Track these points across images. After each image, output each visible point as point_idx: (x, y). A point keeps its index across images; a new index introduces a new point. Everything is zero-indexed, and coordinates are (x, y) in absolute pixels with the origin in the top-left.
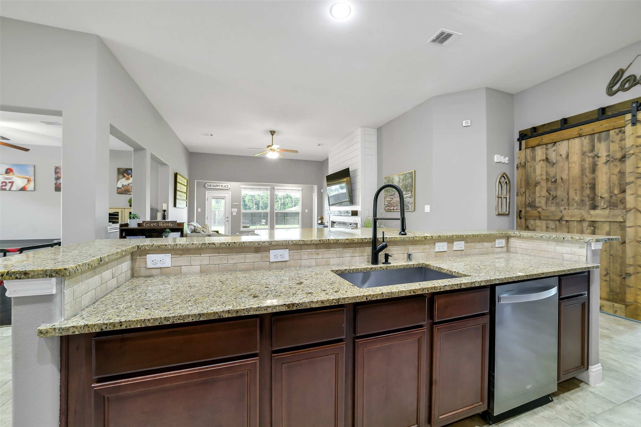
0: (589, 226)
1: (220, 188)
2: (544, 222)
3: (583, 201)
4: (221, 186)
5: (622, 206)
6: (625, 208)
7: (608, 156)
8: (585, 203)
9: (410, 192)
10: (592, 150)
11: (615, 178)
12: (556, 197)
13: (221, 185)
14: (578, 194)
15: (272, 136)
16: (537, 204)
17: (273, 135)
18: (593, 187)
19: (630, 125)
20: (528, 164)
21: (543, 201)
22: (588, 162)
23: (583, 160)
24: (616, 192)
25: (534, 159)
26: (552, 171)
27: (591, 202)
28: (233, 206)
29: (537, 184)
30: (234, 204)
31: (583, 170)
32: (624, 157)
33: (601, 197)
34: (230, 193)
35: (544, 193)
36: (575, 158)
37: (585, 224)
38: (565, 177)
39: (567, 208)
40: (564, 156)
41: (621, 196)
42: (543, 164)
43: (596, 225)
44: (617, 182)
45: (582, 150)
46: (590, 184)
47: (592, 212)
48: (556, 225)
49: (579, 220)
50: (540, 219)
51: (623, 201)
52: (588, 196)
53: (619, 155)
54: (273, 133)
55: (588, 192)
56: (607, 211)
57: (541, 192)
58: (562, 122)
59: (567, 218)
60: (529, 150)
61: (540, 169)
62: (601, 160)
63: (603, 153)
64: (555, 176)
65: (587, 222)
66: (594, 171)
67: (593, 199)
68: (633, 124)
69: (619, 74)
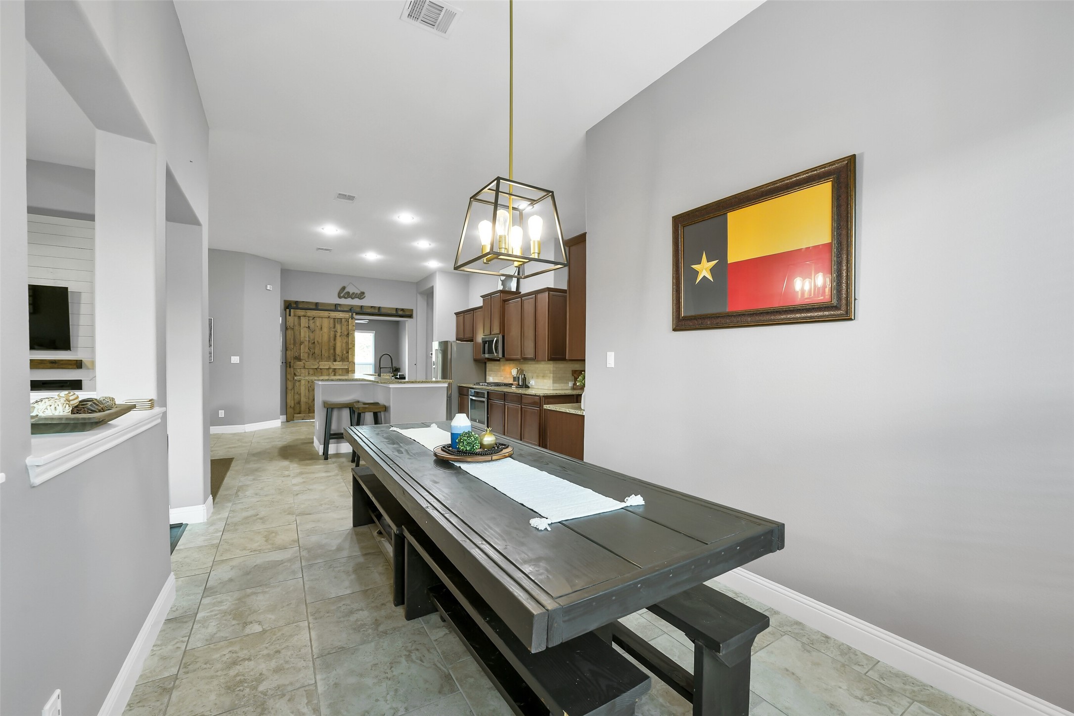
0: (333, 371)
2: (307, 370)
3: (329, 356)
5: (346, 360)
6: (348, 361)
7: (341, 332)
8: (331, 359)
10: (334, 327)
11: (344, 345)
12: (315, 353)
14: (327, 352)
16: (301, 358)
18: (335, 349)
20: (297, 328)
21: (306, 355)
22: (332, 333)
23: (329, 332)
24: (345, 353)
25: (300, 325)
26: (312, 336)
27: (334, 358)
29: (301, 343)
31: (329, 339)
32: (348, 334)
33: (338, 355)
35: (307, 350)
36: (325, 330)
37: (331, 371)
38: (320, 341)
39: (321, 360)
40: (319, 327)
41: (346, 355)
42: (306, 330)
43: (337, 370)
44: (344, 348)
45: (329, 326)
46: (333, 347)
47: (334, 363)
48: (314, 370)
49: (328, 367)
50: (305, 368)
51: (347, 358)
52: (332, 354)
53: (346, 333)
55: (332, 351)
56: (341, 363)
57: (304, 349)
58: (317, 304)
59: (321, 367)
60: (296, 318)
61: (304, 334)
62: (338, 334)
63: (339, 331)
64: (314, 339)
65: (332, 370)
66: (335, 340)
67: (335, 356)
68: (352, 319)
69: (344, 288)
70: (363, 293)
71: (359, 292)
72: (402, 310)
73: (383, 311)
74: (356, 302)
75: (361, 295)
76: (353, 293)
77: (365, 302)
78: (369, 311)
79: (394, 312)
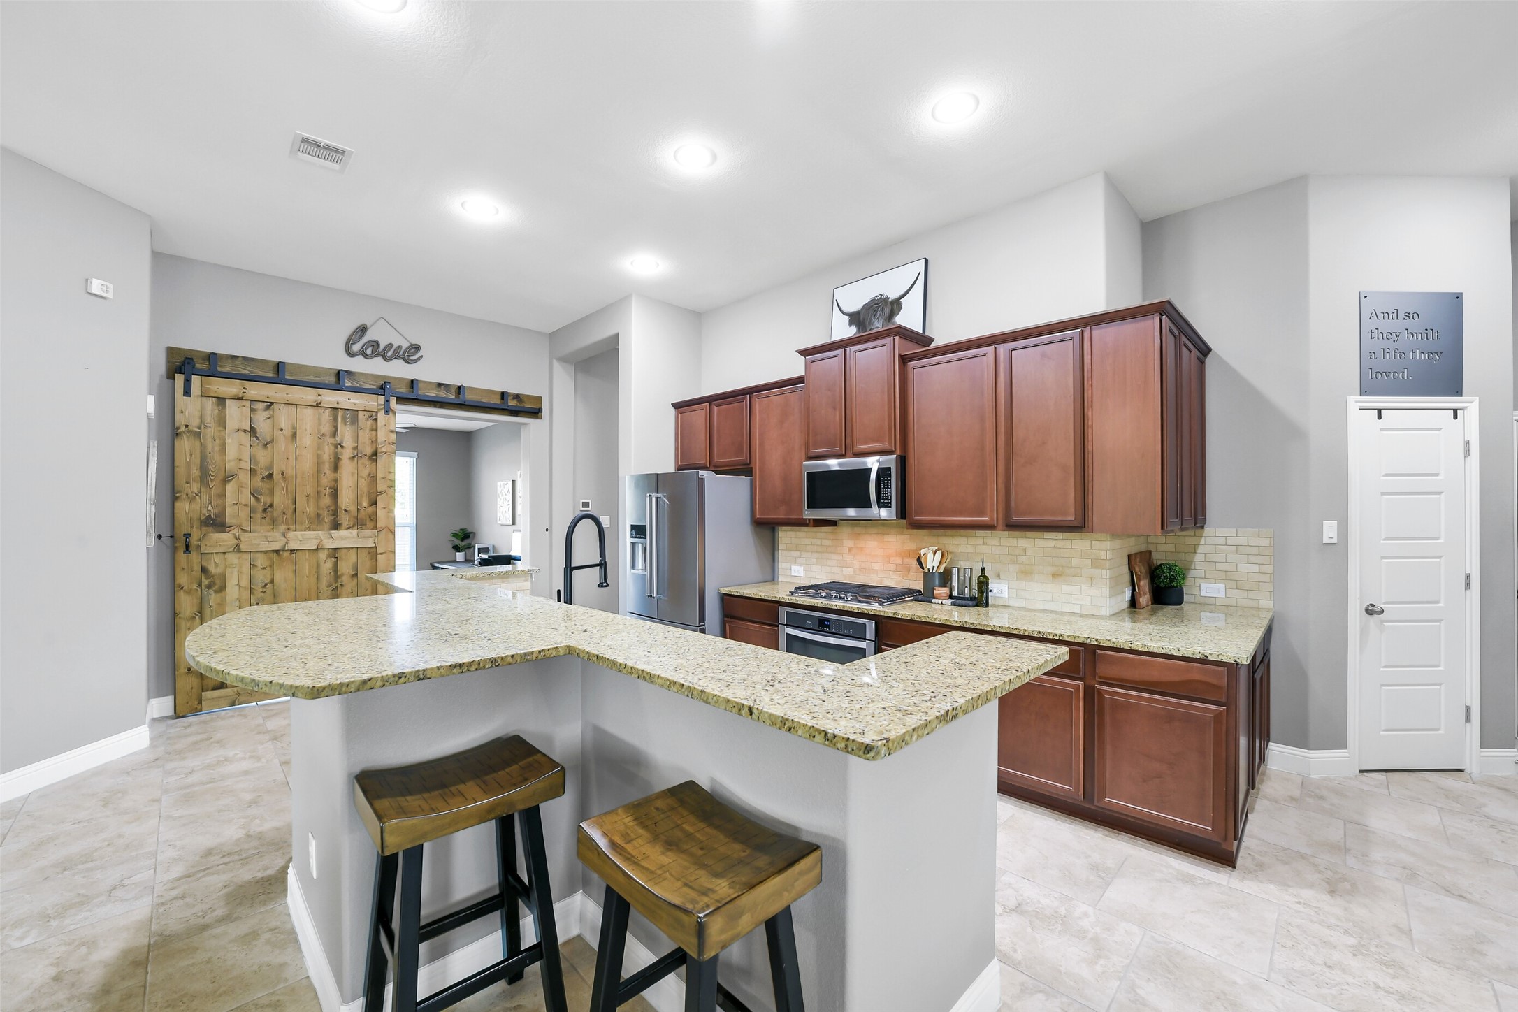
0: (329, 556)
2: (247, 556)
3: (318, 515)
5: (371, 524)
6: (375, 527)
7: (355, 448)
8: (323, 519)
10: (335, 433)
11: (363, 484)
12: (271, 506)
14: (311, 504)
16: (228, 520)
18: (335, 494)
19: (383, 411)
20: (210, 433)
21: (244, 513)
22: (327, 453)
23: (320, 447)
24: (365, 504)
25: (222, 423)
26: (263, 457)
27: (332, 518)
29: (227, 478)
31: (319, 464)
32: (375, 454)
33: (345, 511)
35: (245, 497)
37: (323, 555)
38: (290, 472)
39: (293, 527)
40: (288, 432)
41: (371, 509)
42: (246, 439)
43: (340, 554)
44: (365, 490)
45: (319, 431)
46: (330, 488)
47: (334, 533)
48: (271, 559)
49: (315, 547)
50: (239, 550)
51: (374, 518)
52: (328, 507)
53: (369, 451)
55: (327, 500)
56: (354, 532)
57: (236, 495)
58: (279, 367)
59: (293, 545)
60: (210, 404)
61: (237, 450)
62: (346, 454)
63: (348, 442)
64: (271, 467)
65: (326, 552)
66: (336, 467)
67: (335, 513)
68: (387, 412)
69: (362, 330)
70: (417, 348)
71: (405, 345)
72: (517, 397)
73: (469, 397)
74: (397, 370)
75: (410, 353)
76: (390, 346)
77: (426, 372)
78: (433, 393)
79: (496, 401)
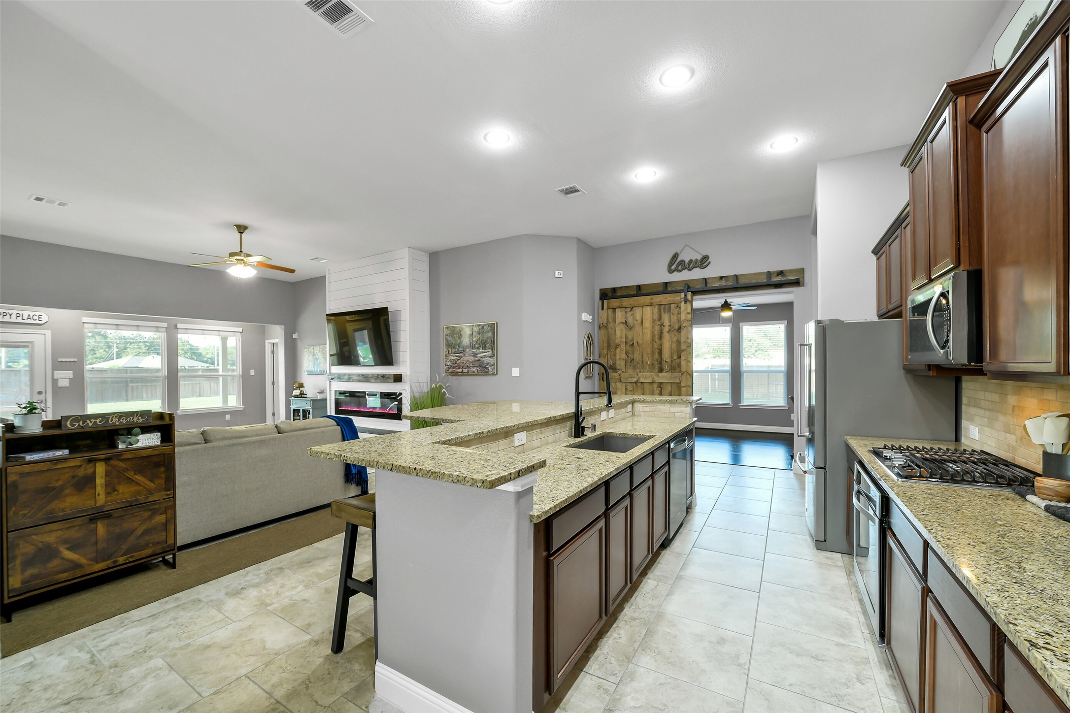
0: (658, 387)
1: (13, 319)
2: (624, 384)
3: (653, 364)
4: (14, 316)
5: (678, 370)
6: (680, 371)
7: (670, 326)
8: (655, 367)
9: (490, 350)
10: (660, 319)
11: (674, 345)
12: (633, 359)
13: (15, 312)
14: (650, 358)
15: (239, 234)
16: (618, 367)
17: (241, 233)
18: (660, 353)
19: (684, 302)
20: (610, 326)
21: (623, 363)
22: (657, 328)
23: (653, 327)
24: (675, 358)
25: (615, 320)
26: (630, 335)
27: (659, 366)
28: (58, 365)
29: (617, 346)
30: (63, 360)
31: (653, 336)
32: (680, 328)
33: (666, 361)
34: (48, 333)
35: (624, 356)
36: (648, 324)
37: (655, 386)
38: (640, 342)
39: (642, 370)
40: (639, 321)
41: (678, 361)
42: (622, 326)
43: (663, 386)
44: (675, 349)
45: (653, 318)
46: (658, 349)
47: (660, 374)
48: (633, 386)
49: (651, 381)
50: (621, 381)
51: (679, 365)
52: (657, 360)
53: (676, 327)
54: (241, 229)
55: (656, 356)
56: (670, 374)
57: (621, 354)
58: (639, 287)
59: (642, 380)
60: (610, 311)
61: (620, 332)
62: (666, 329)
63: (667, 323)
64: (632, 340)
65: (656, 384)
66: (661, 338)
67: (660, 363)
68: (686, 302)
69: (676, 256)
70: (706, 258)
71: (699, 257)
72: (781, 273)
73: (742, 281)
74: (696, 274)
75: (704, 262)
76: (691, 261)
77: (711, 272)
78: (716, 285)
79: (764, 280)
